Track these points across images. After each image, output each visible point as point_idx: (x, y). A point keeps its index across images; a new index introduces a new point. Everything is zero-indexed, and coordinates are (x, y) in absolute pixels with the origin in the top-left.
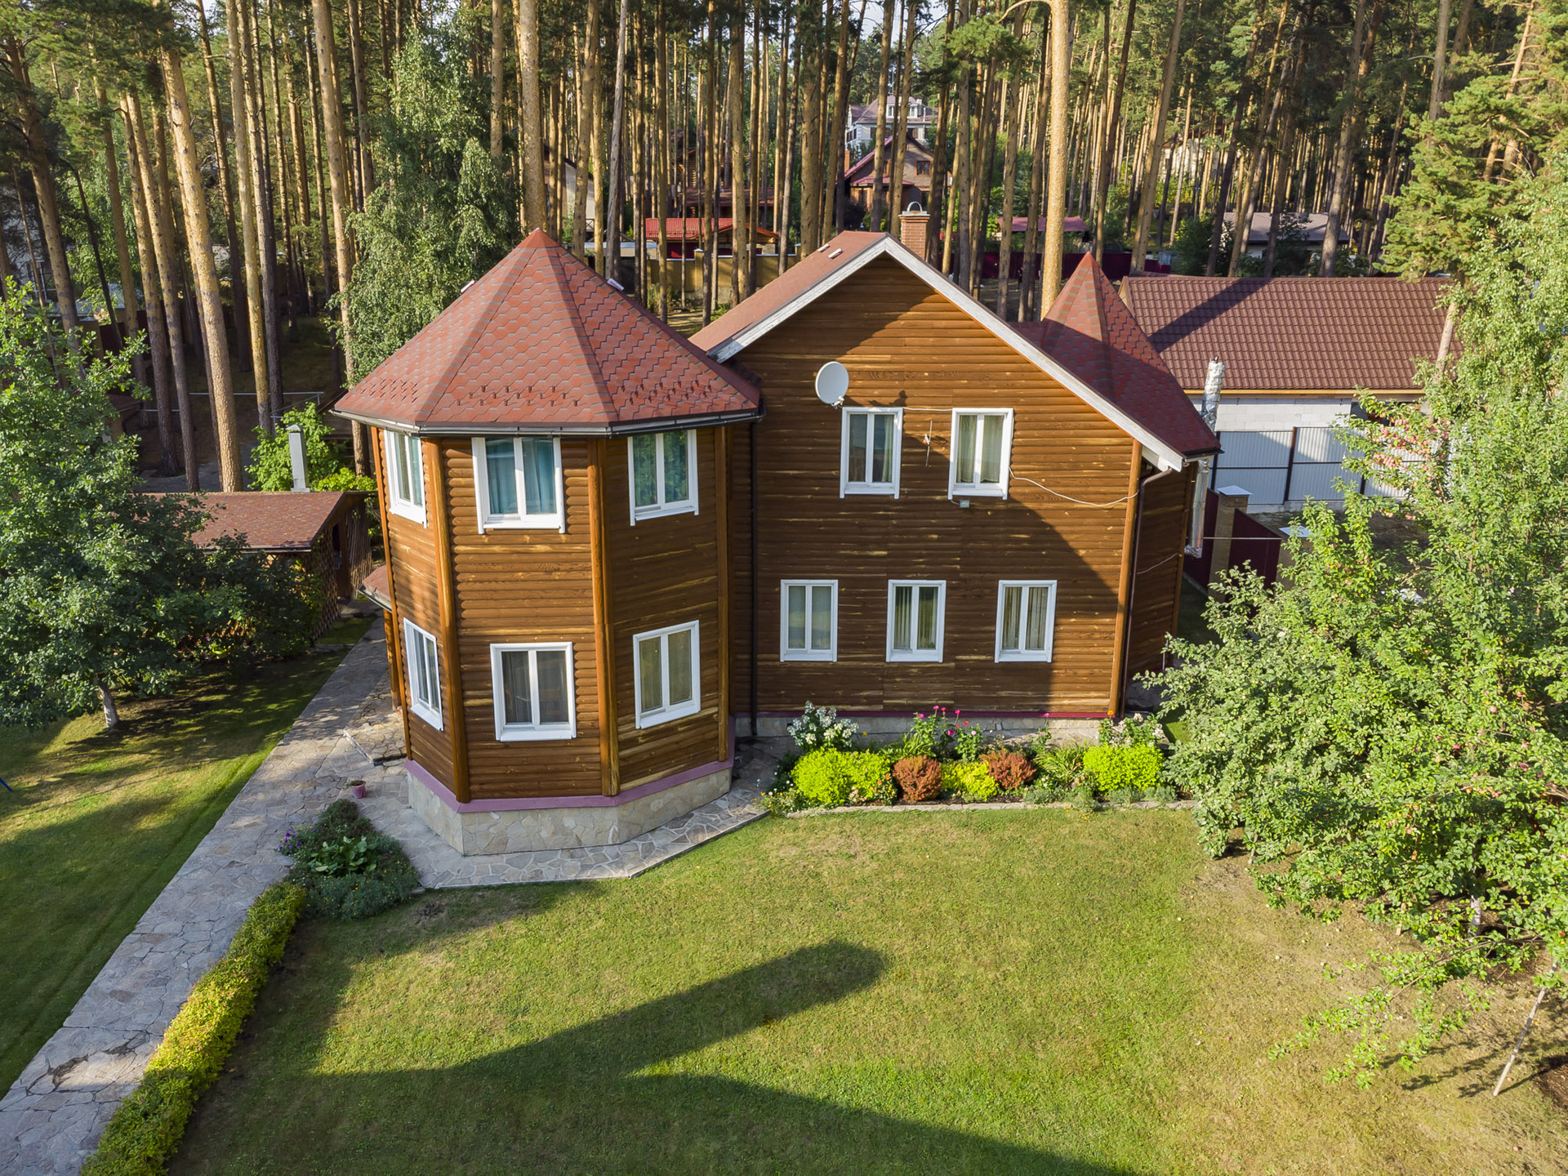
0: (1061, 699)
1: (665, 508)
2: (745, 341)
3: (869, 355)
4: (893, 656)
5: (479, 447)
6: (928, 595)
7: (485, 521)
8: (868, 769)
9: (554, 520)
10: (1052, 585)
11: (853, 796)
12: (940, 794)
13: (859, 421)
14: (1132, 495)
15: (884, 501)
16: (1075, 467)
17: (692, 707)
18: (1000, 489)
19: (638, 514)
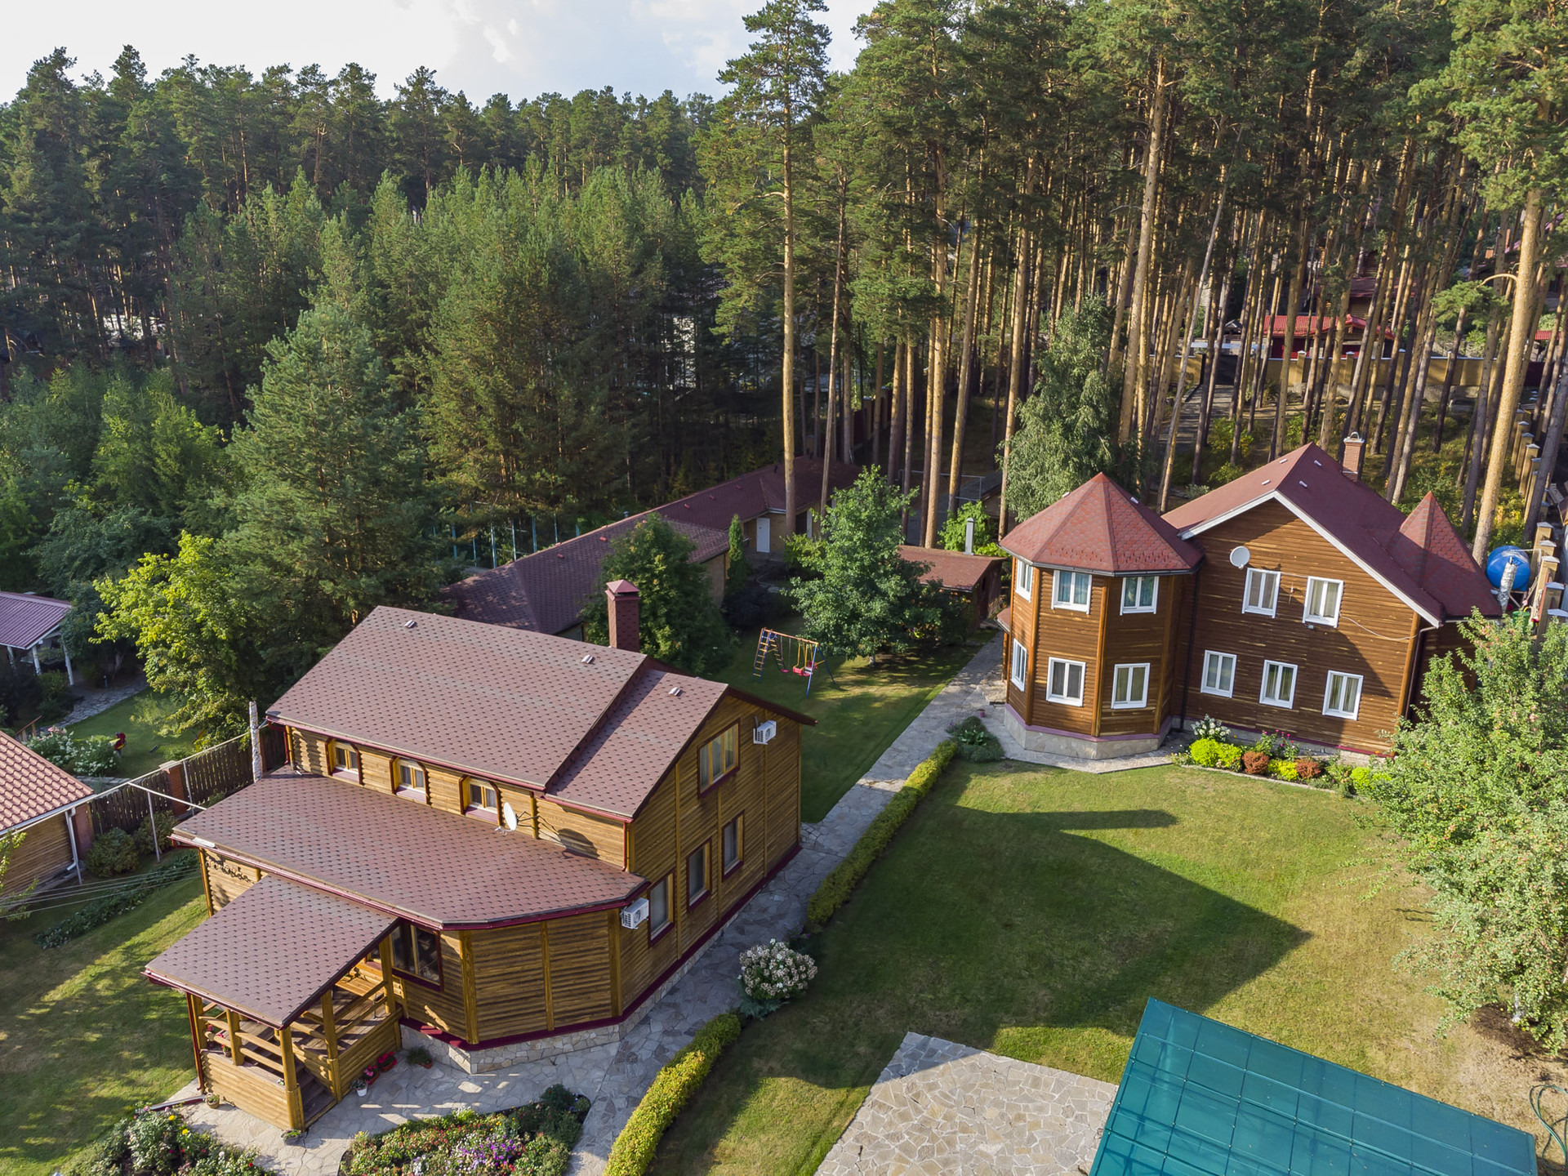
0: (1346, 738)
1: (1138, 609)
2: (1195, 532)
3: (1261, 544)
4: (1264, 700)
5: (1057, 574)
6: (1287, 671)
7: (1055, 604)
8: (1229, 753)
9: (1085, 608)
10: (1361, 678)
11: (1218, 764)
12: (1265, 772)
13: (1256, 577)
14: (1412, 637)
15: (1266, 618)
16: (1378, 616)
17: (1142, 704)
18: (1333, 622)
19: (1124, 610)
